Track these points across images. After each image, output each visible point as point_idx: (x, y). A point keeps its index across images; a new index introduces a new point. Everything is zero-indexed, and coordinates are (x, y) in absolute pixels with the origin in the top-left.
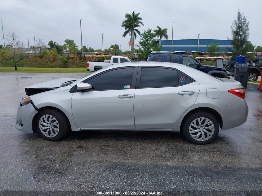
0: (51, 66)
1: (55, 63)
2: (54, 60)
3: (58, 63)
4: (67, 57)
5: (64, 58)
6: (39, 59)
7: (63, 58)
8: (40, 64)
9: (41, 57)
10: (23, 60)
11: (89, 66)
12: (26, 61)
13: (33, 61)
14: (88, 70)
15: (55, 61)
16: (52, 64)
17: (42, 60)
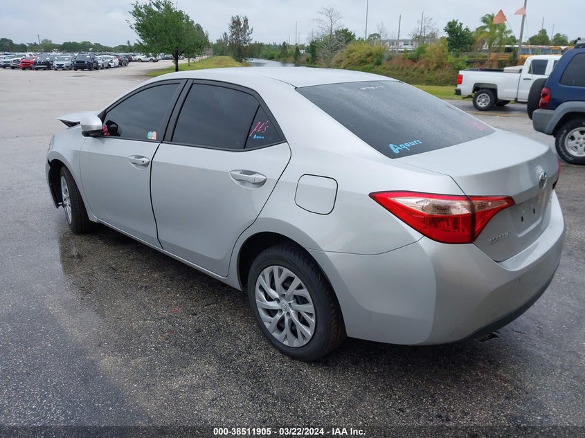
0: (428, 81)
1: (438, 74)
2: (438, 67)
3: (446, 73)
4: (467, 59)
5: (460, 63)
6: (409, 64)
7: (458, 61)
8: (407, 74)
9: (414, 60)
10: (380, 66)
11: (460, 83)
12: (384, 68)
13: (398, 69)
14: (458, 92)
15: (439, 70)
16: (432, 76)
17: (415, 65)
